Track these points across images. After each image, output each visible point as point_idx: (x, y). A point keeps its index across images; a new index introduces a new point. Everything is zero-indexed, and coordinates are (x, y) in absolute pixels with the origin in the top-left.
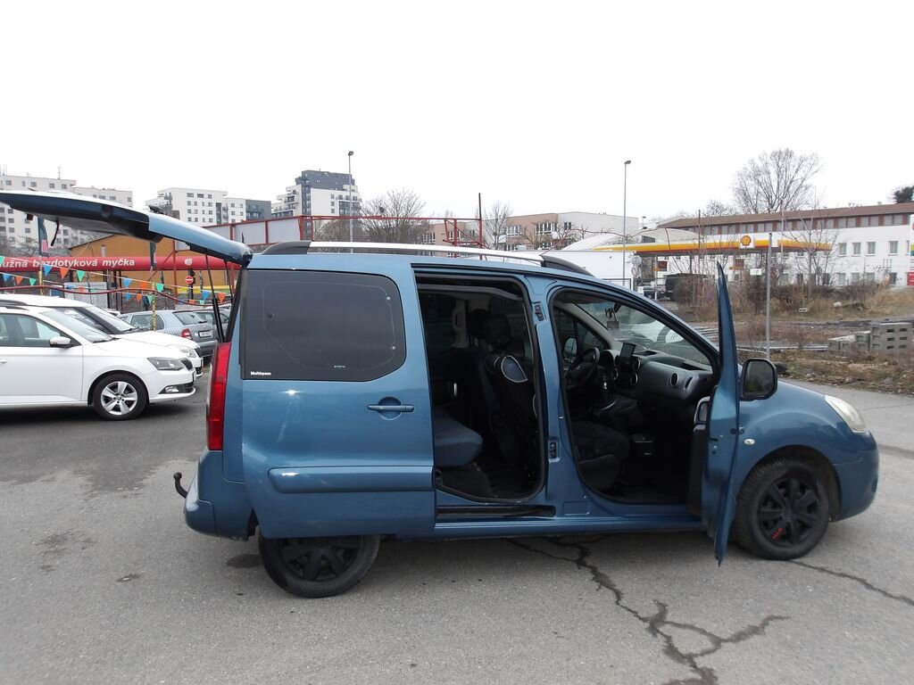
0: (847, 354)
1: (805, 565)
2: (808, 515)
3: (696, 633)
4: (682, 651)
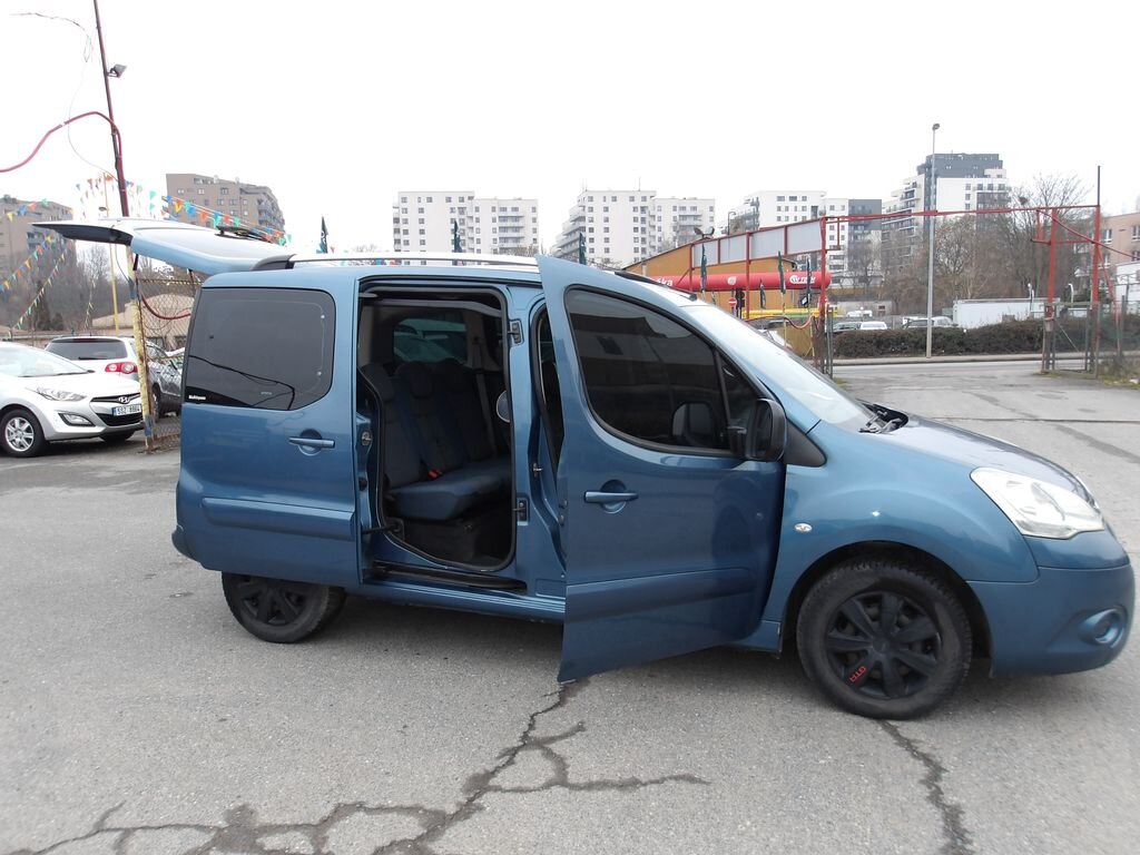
2: (921, 657)
4: (493, 782)
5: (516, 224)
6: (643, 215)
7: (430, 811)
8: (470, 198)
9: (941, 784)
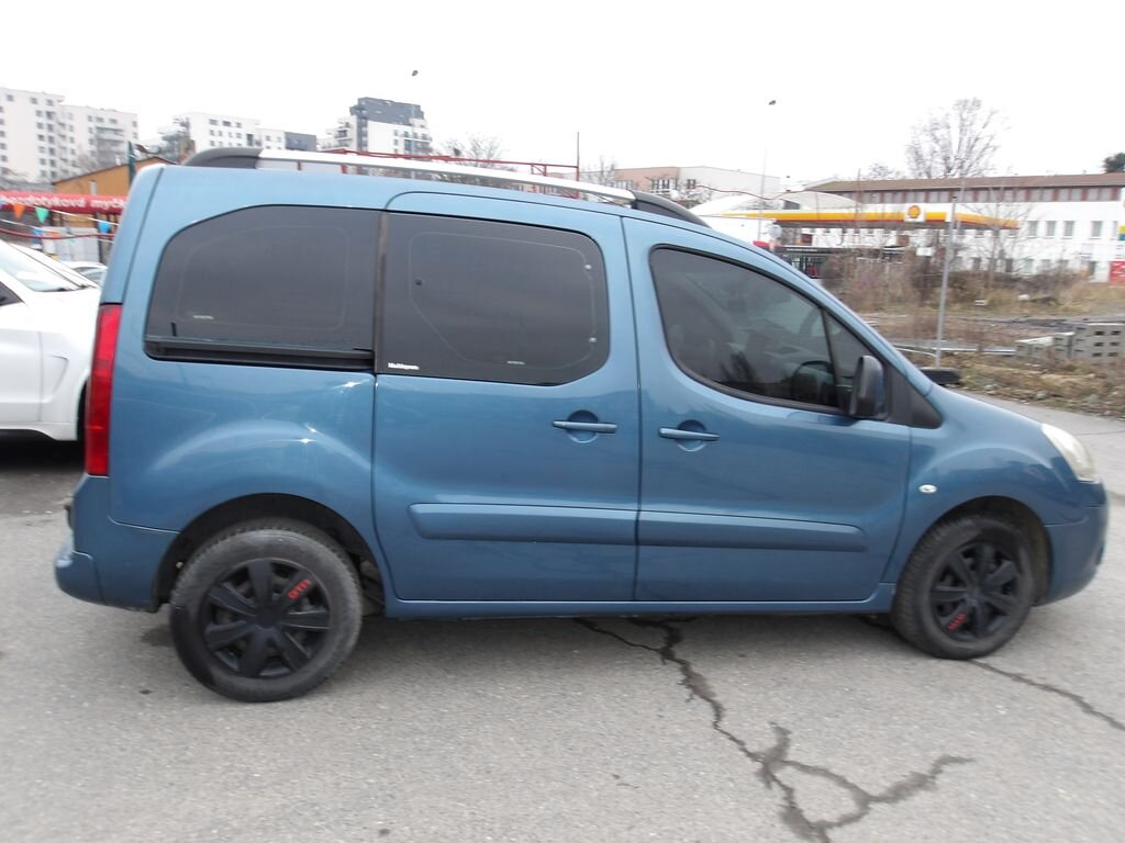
0: (1041, 362)
1: (993, 669)
2: (1004, 596)
3: (831, 784)
4: (810, 818)
6: (50, 122)
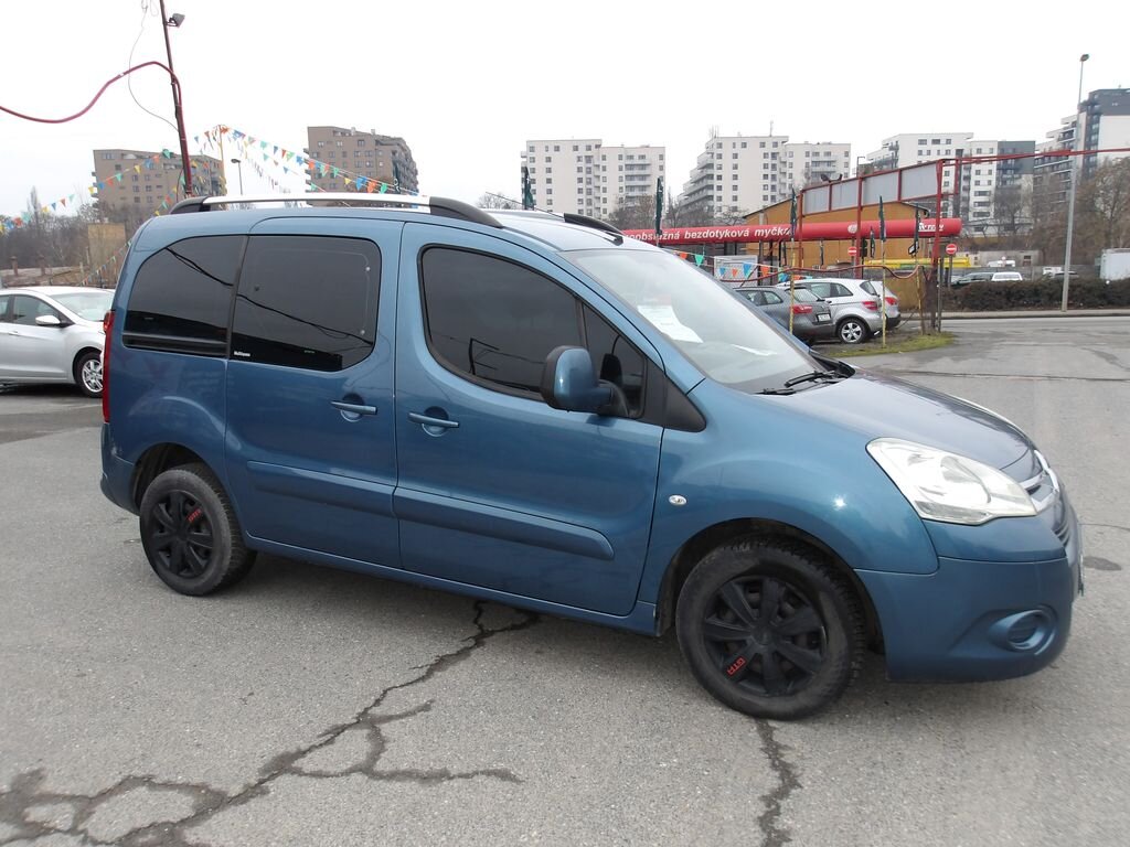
4: (297, 764)
5: (642, 172)
6: (774, 162)
7: (212, 792)
8: (598, 146)
9: (783, 803)
